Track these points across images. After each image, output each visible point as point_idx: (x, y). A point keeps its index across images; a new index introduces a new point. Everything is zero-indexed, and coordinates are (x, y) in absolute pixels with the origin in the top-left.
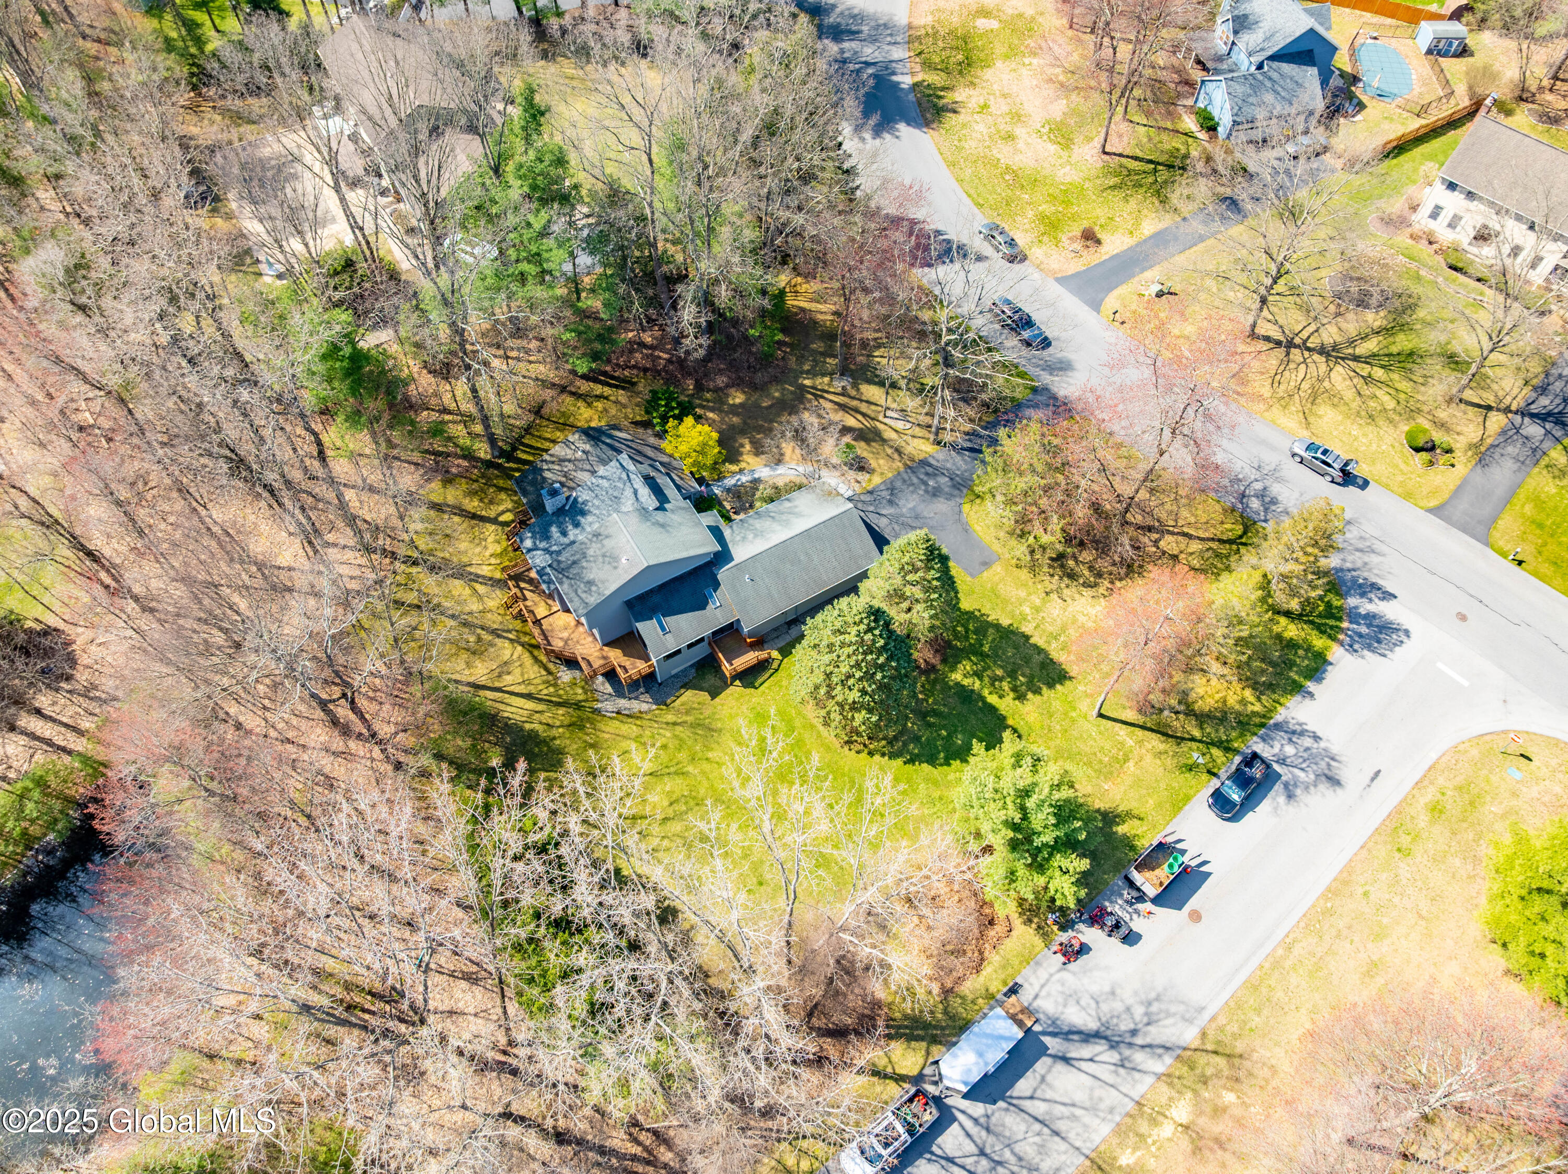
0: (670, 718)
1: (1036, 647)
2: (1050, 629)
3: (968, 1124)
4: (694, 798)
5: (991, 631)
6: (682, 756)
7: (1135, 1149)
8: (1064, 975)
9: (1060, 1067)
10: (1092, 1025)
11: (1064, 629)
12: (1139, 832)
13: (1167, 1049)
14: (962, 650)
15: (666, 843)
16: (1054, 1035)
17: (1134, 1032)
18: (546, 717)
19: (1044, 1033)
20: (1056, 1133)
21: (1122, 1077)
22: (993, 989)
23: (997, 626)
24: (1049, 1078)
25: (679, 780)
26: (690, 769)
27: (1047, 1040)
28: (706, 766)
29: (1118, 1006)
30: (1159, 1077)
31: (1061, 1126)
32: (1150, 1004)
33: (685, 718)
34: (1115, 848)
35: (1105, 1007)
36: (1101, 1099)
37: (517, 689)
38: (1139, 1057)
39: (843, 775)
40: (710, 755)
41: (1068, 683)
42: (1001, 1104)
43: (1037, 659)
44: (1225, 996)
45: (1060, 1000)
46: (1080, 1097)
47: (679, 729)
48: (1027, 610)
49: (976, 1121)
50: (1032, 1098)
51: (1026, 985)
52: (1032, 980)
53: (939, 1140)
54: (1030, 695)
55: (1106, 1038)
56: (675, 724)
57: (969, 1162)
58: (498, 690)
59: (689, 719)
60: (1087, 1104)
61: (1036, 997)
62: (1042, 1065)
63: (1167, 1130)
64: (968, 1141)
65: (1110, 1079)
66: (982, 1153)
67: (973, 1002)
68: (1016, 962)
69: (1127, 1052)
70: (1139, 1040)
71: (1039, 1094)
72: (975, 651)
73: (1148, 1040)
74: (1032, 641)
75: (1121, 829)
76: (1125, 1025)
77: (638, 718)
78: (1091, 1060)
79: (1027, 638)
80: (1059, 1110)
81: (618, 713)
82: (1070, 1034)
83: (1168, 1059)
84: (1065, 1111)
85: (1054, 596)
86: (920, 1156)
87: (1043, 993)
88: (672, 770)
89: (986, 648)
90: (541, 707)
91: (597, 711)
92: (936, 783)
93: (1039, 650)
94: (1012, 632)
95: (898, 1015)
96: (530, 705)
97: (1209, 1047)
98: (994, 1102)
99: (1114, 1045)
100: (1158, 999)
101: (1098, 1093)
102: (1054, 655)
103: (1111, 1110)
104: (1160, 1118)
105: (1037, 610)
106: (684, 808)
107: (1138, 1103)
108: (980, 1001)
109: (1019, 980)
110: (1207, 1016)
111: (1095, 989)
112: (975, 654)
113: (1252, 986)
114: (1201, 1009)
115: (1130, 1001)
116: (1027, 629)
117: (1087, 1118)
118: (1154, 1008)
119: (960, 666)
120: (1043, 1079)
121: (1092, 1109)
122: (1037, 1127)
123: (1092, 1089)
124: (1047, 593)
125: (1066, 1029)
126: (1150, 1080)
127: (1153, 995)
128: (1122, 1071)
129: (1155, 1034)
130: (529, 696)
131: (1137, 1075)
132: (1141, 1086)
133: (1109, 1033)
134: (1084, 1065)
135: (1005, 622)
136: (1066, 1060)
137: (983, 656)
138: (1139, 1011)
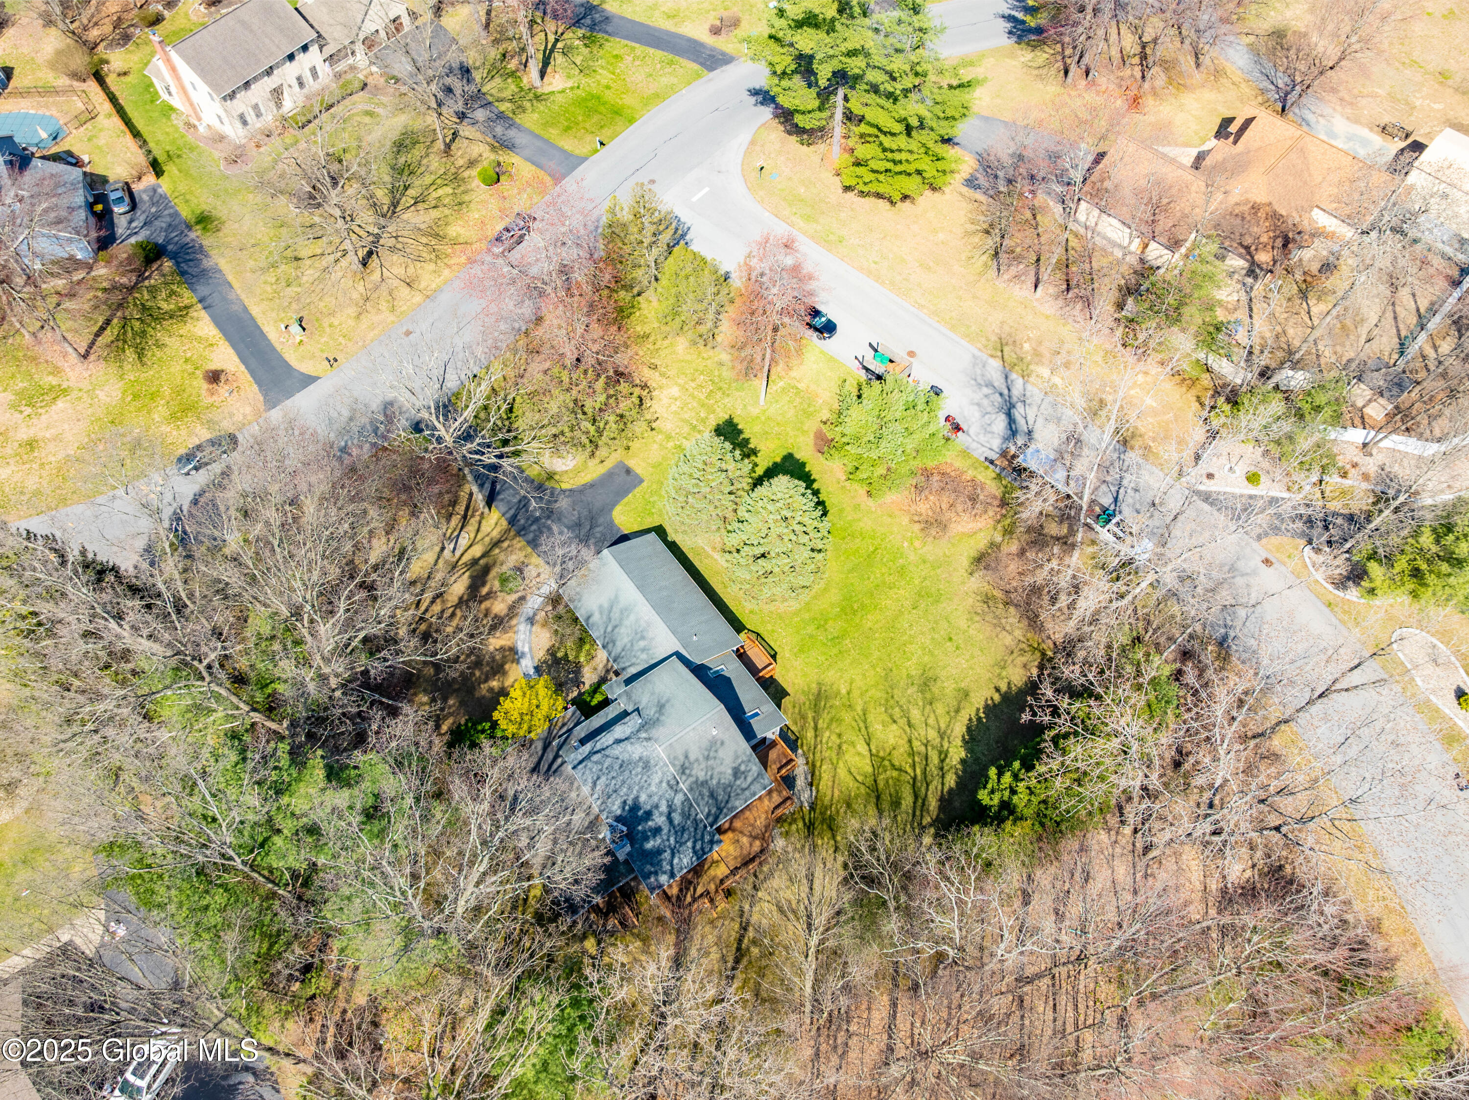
0: (810, 734)
2: (686, 429)
4: (887, 701)
6: (847, 716)
8: (971, 432)
9: (1036, 435)
10: (1003, 417)
11: (686, 420)
13: (1006, 377)
15: (931, 721)
16: (1015, 439)
17: (1001, 394)
19: (1015, 445)
21: (1032, 403)
22: (993, 475)
24: (1045, 442)
25: (871, 718)
26: (859, 709)
27: (1019, 443)
28: (855, 693)
29: (986, 402)
30: (1025, 382)
32: (979, 384)
33: (810, 720)
35: (989, 410)
36: (1050, 414)
38: (1016, 393)
40: (844, 691)
41: (735, 421)
44: (963, 342)
45: (989, 435)
47: (821, 724)
48: (670, 444)
51: (985, 455)
52: (980, 451)
54: (751, 446)
55: (1009, 410)
56: (816, 729)
59: (810, 715)
60: (1055, 421)
61: (991, 449)
63: (1057, 380)
65: (1034, 408)
67: (1005, 487)
68: (970, 461)
69: (1015, 399)
70: (1006, 392)
73: (1004, 387)
76: (997, 399)
77: (814, 765)
78: (1025, 419)
81: (811, 784)
82: (1012, 430)
83: (1013, 376)
85: (654, 425)
87: (988, 446)
88: (862, 725)
91: (812, 807)
92: (841, 511)
96: (818, 873)
97: (999, 354)
99: (1012, 406)
100: (974, 380)
101: (1045, 417)
104: (1051, 383)
105: (669, 436)
106: (897, 709)
107: (1045, 394)
108: (1004, 482)
109: (982, 459)
110: (979, 354)
111: (977, 415)
113: (953, 328)
114: (974, 356)
115: (980, 395)
118: (980, 380)
123: (1044, 419)
124: (652, 430)
125: (1008, 432)
126: (1029, 387)
127: (973, 382)
128: (1027, 402)
129: (999, 383)
131: (1028, 394)
132: (1034, 392)
133: (1005, 408)
134: (1031, 422)
136: (1029, 433)
138: (986, 391)
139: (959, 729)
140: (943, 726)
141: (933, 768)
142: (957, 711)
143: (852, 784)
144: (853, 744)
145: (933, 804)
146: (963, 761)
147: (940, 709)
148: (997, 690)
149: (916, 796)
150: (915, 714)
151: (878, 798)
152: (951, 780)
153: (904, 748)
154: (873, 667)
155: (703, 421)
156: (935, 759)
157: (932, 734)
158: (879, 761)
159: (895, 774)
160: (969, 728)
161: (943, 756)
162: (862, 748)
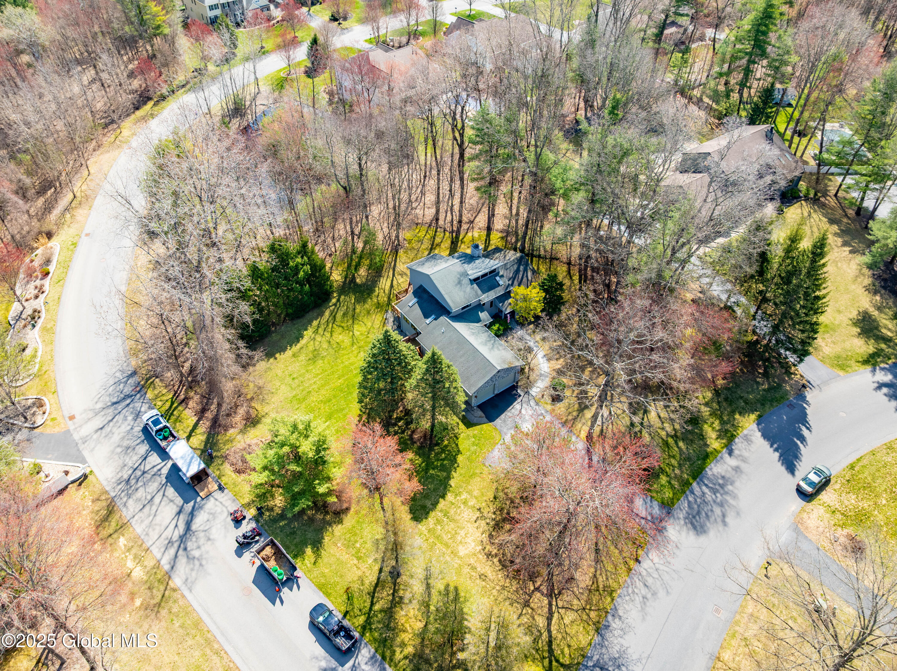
1: (437, 503)
2: (452, 512)
3: (159, 467)
4: (339, 350)
5: (445, 474)
7: (125, 545)
8: (226, 514)
9: (175, 509)
10: (194, 527)
11: (453, 520)
12: (306, 561)
13: (172, 568)
14: (429, 457)
16: (193, 508)
17: (185, 549)
18: (382, 294)
19: (195, 502)
20: (144, 506)
21: (163, 541)
22: (223, 478)
23: (448, 478)
24: (171, 504)
26: (355, 347)
27: (192, 503)
28: (355, 352)
29: (202, 541)
30: (159, 562)
31: (147, 508)
32: (198, 559)
34: (296, 545)
35: (202, 535)
36: (154, 530)
37: (395, 282)
38: (172, 551)
39: (347, 405)
41: (414, 522)
42: (164, 481)
43: (428, 504)
44: (196, 606)
45: (212, 511)
46: (158, 518)
48: (464, 496)
49: (160, 470)
50: (164, 495)
51: (223, 495)
52: (226, 498)
53: (155, 454)
55: (186, 534)
57: (142, 467)
58: (394, 275)
60: (154, 522)
61: (216, 500)
62: (179, 501)
63: (130, 564)
64: (151, 466)
65: (163, 536)
66: (144, 472)
67: (219, 469)
68: (237, 489)
69: (176, 545)
70: (180, 552)
71: (165, 498)
72: (429, 465)
73: (180, 557)
74: (441, 500)
75: (309, 550)
76: (190, 545)
77: (383, 326)
78: (176, 526)
79: (443, 497)
80: (154, 508)
81: (386, 319)
82: (192, 514)
83: (167, 567)
84: (153, 512)
85: (478, 514)
86: (150, 447)
87: (217, 503)
89: (431, 472)
90: (387, 292)
91: (387, 311)
93: (435, 504)
94: (445, 488)
95: (219, 437)
96: (387, 288)
97: (167, 593)
98: (166, 478)
99: (181, 538)
100: (201, 565)
101: (157, 528)
102: (432, 514)
103: (147, 534)
104: (137, 561)
105: (465, 503)
107: (148, 549)
108: (218, 473)
109: (226, 491)
110: (186, 593)
111: (214, 530)
112: (426, 465)
113: (198, 624)
114: (191, 590)
115: (203, 548)
116: (450, 497)
117: (147, 522)
118: (197, 562)
119: (417, 457)
120: (172, 501)
121: (150, 525)
122: (149, 497)
123: (160, 525)
124: (479, 509)
125: (195, 513)
126: (159, 556)
127: (204, 562)
128: (167, 542)
129: (182, 560)
130: (392, 286)
131: (163, 550)
132: (156, 552)
133: (188, 536)
134: (174, 522)
135: (452, 482)
136: (179, 513)
137: (426, 470)
138: (196, 553)
139: (303, 342)
140: (312, 342)
141: (323, 327)
142: (302, 348)
143: (365, 320)
144: (361, 334)
145: (327, 313)
146: (306, 329)
147: (311, 348)
148: (276, 359)
149: (335, 317)
150: (325, 345)
151: (353, 316)
152: (315, 323)
153: (335, 335)
154: (343, 362)
155: (439, 522)
156: (321, 331)
157: (318, 338)
158: (350, 329)
159: (343, 325)
160: (298, 341)
161: (316, 332)
162: (357, 333)
